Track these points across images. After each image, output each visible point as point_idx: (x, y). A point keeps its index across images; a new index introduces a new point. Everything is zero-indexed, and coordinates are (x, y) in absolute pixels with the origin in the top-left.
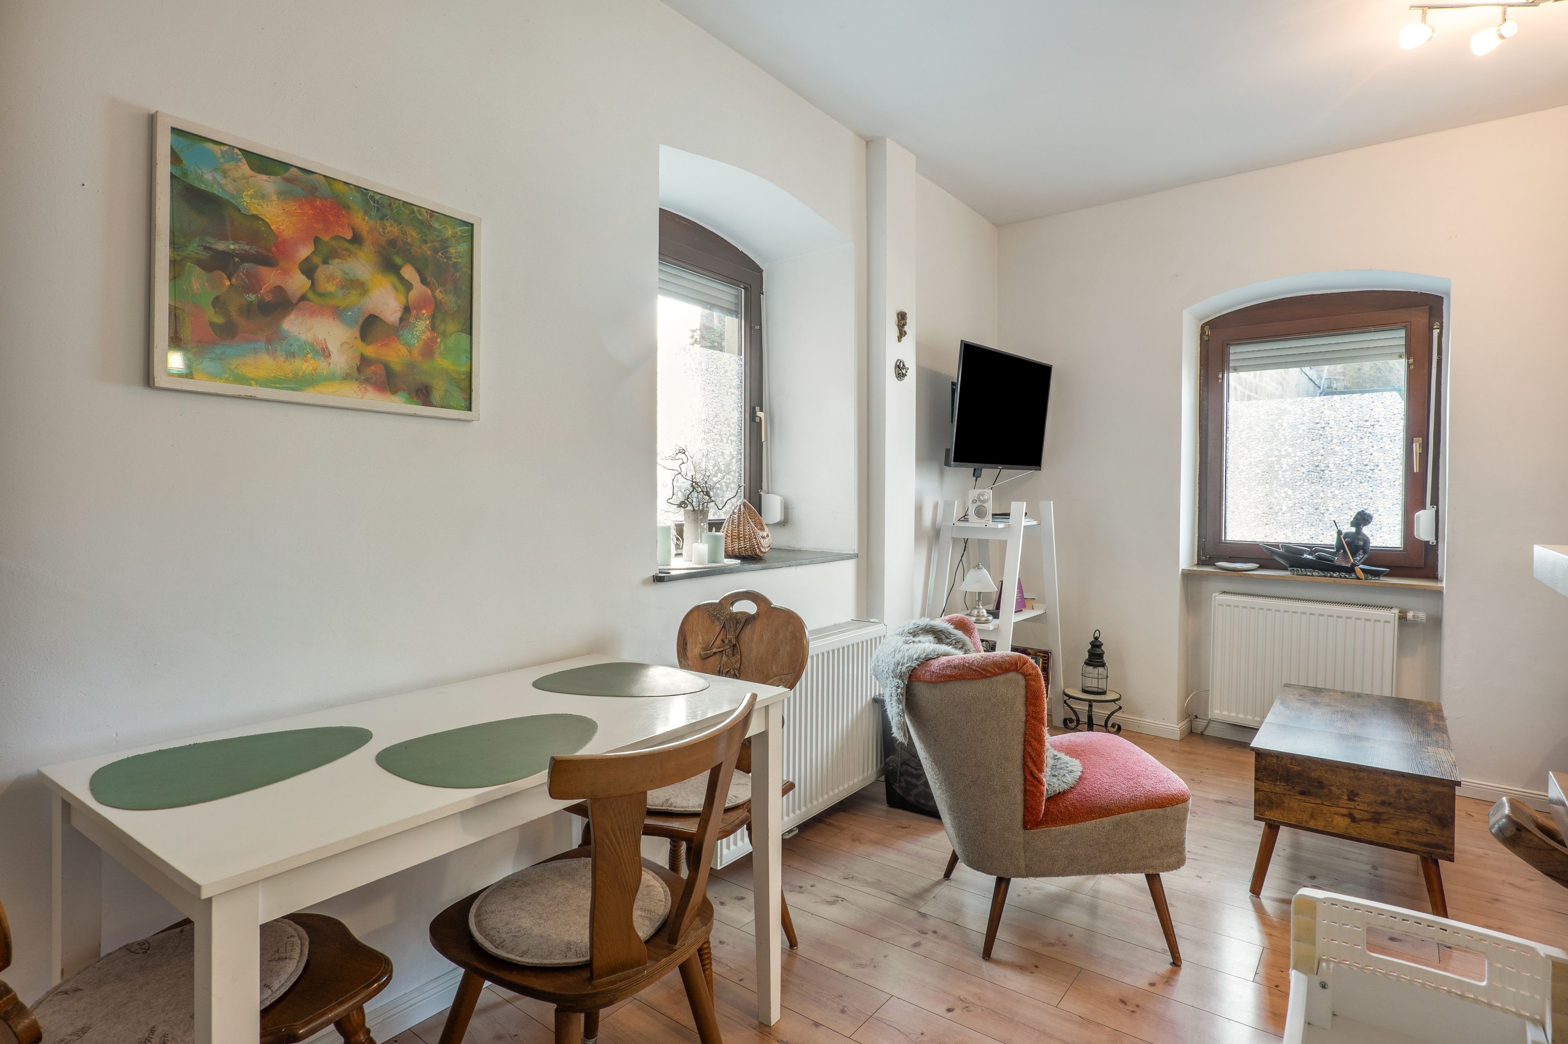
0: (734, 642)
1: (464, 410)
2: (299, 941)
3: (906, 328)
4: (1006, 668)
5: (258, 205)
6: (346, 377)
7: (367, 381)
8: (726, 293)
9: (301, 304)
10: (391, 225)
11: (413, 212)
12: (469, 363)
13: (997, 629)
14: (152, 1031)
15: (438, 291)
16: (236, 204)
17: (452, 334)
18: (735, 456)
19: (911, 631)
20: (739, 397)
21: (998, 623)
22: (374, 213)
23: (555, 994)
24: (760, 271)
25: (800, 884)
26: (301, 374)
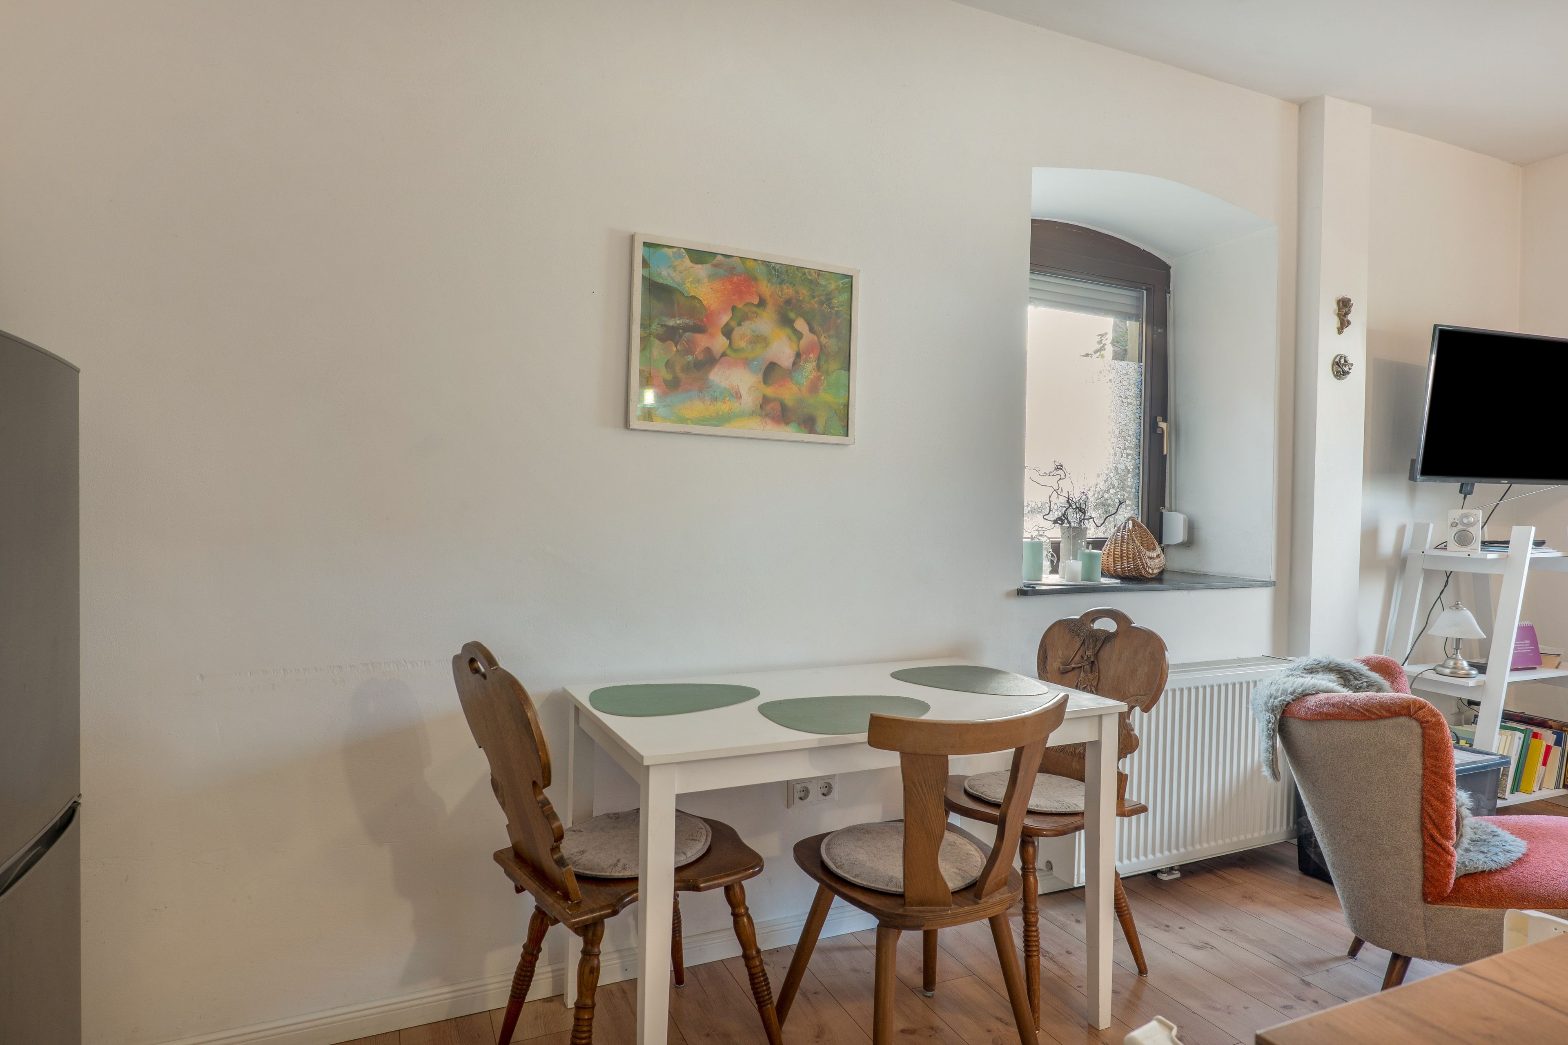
0: (1092, 659)
1: (842, 436)
2: (705, 832)
3: (1350, 317)
4: (1395, 711)
5: (695, 288)
6: (753, 414)
7: (767, 415)
8: (1124, 297)
9: (722, 359)
10: (788, 288)
11: (804, 274)
12: (847, 395)
13: (1481, 687)
14: (619, 861)
15: (823, 337)
16: (681, 290)
17: (833, 372)
18: (1131, 470)
19: (1308, 667)
20: (1138, 407)
21: (1484, 679)
22: (775, 280)
23: (874, 908)
24: (1166, 268)
25: (1168, 924)
26: (721, 413)
